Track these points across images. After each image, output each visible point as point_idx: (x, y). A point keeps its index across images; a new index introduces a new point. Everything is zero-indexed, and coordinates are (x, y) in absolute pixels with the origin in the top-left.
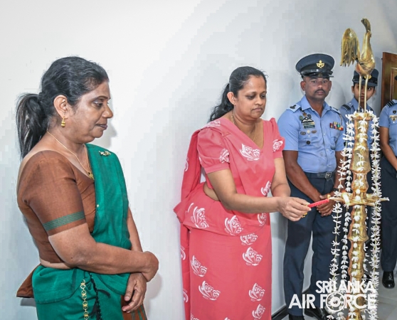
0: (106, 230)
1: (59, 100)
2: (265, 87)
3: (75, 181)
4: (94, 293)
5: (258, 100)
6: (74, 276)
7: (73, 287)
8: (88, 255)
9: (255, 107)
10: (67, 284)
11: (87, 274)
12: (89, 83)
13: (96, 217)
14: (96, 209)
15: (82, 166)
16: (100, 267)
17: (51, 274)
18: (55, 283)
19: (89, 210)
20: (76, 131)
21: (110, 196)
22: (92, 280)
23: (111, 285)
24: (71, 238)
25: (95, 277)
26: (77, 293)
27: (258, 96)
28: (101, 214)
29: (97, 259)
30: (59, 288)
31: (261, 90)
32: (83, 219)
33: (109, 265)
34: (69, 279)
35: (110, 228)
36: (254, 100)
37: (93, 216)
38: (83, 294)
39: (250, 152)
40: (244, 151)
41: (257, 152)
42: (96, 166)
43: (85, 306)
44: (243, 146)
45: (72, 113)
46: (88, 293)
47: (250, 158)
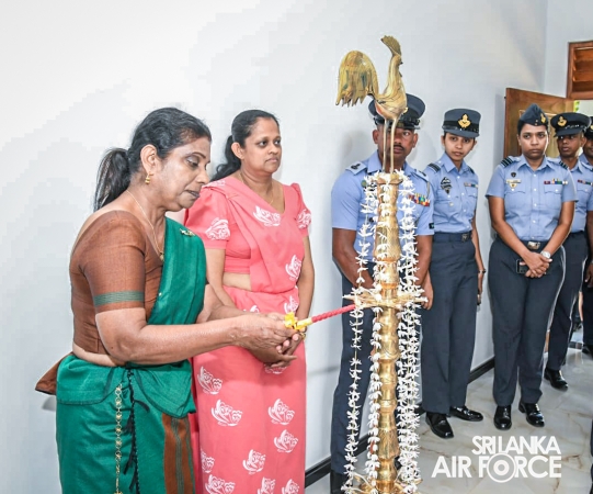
1: (148, 151)
2: (278, 131)
3: (143, 254)
4: (130, 404)
5: (272, 148)
6: (110, 376)
7: (105, 390)
9: (269, 157)
10: (99, 385)
12: (186, 135)
13: (154, 308)
14: (157, 298)
15: (157, 240)
17: (82, 368)
18: (86, 381)
19: (149, 296)
20: (160, 193)
22: (130, 386)
23: (153, 398)
26: (110, 400)
27: (271, 143)
28: (161, 305)
30: (89, 388)
31: (274, 135)
32: (142, 304)
34: (103, 380)
36: (267, 148)
37: (152, 305)
38: (118, 403)
39: (268, 215)
40: (259, 214)
41: (277, 216)
42: (170, 247)
43: (119, 417)
44: (258, 209)
45: (159, 168)
46: (123, 402)
47: (267, 223)
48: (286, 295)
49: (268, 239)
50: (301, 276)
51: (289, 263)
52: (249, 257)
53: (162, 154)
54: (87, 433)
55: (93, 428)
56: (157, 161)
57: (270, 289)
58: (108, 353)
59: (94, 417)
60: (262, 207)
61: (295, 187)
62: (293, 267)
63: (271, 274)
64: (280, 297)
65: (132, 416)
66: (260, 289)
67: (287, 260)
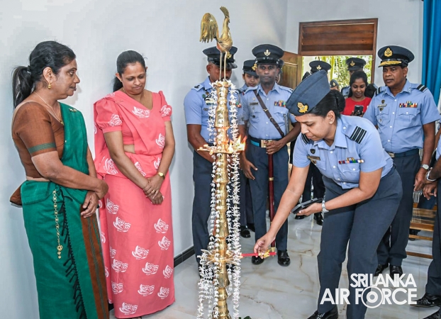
0: (71, 158)
1: (47, 71)
3: (50, 123)
4: (62, 199)
6: (49, 186)
7: (48, 195)
8: (58, 172)
10: (44, 191)
11: (57, 186)
12: (66, 59)
13: (64, 148)
14: (64, 143)
15: (57, 115)
16: (65, 182)
17: (33, 184)
18: (36, 190)
19: (59, 143)
21: (75, 136)
22: (61, 191)
23: (74, 196)
24: (46, 159)
25: (62, 189)
26: (50, 198)
27: (136, 78)
28: (67, 147)
29: (63, 175)
30: (39, 193)
32: (55, 148)
33: (72, 181)
34: (46, 188)
35: (74, 157)
37: (62, 148)
38: (55, 199)
39: (142, 112)
40: (136, 111)
41: (148, 111)
42: (66, 117)
43: (56, 206)
44: (135, 108)
45: (55, 80)
46: (58, 198)
47: (141, 116)
48: (156, 156)
49: (142, 125)
50: (166, 145)
51: (158, 138)
52: (132, 136)
53: (56, 72)
54: (42, 217)
55: (45, 214)
56: (52, 75)
57: (147, 153)
58: (43, 177)
59: (44, 208)
60: (137, 107)
61: (160, 93)
62: (160, 141)
63: (146, 145)
64: (153, 158)
65: (63, 204)
66: (141, 153)
67: (155, 137)
